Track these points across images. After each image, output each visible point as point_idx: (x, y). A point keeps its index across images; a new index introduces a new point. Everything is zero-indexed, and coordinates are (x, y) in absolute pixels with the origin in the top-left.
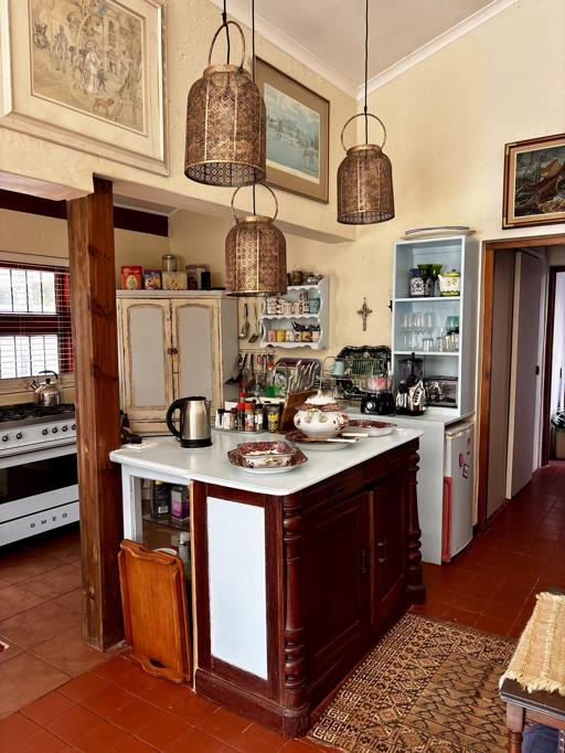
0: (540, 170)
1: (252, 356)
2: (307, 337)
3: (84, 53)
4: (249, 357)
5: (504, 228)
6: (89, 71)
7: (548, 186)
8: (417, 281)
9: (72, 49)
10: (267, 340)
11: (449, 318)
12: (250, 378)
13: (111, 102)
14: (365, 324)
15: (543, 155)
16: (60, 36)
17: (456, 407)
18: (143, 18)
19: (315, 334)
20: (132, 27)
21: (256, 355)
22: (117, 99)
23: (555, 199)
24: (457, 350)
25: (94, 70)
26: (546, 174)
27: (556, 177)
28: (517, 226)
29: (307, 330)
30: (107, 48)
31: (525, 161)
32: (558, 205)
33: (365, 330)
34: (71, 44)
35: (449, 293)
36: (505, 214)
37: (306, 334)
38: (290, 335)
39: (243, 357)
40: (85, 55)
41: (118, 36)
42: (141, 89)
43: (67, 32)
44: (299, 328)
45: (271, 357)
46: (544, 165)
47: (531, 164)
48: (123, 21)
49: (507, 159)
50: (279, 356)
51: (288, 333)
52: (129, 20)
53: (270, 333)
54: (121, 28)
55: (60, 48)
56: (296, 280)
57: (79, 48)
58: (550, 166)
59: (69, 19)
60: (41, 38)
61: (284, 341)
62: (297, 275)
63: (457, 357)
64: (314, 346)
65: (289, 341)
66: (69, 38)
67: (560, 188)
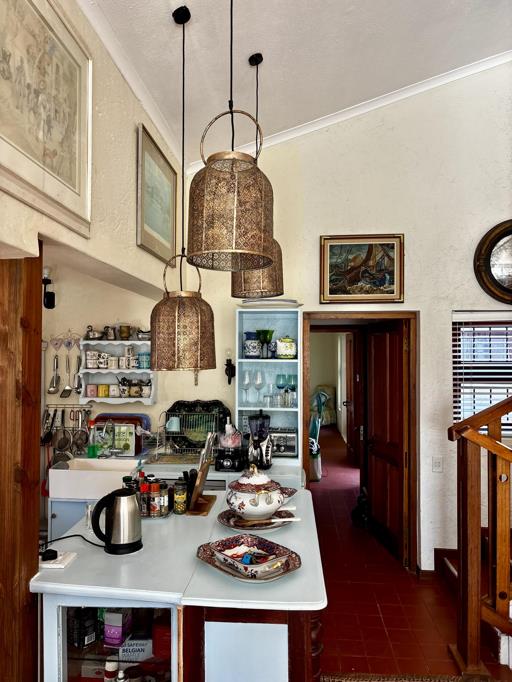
0: (347, 260)
1: (63, 412)
2: (136, 392)
3: (37, 93)
4: (59, 413)
5: (321, 303)
6: (40, 114)
7: (353, 274)
8: (252, 343)
9: (29, 86)
10: (86, 396)
11: (279, 376)
12: (60, 436)
13: (55, 153)
14: (196, 380)
15: (350, 249)
16: (20, 69)
17: (297, 457)
18: (79, 67)
19: (146, 390)
20: (71, 74)
21: (68, 410)
22: (59, 150)
23: (360, 284)
24: (296, 406)
25: (44, 116)
26: (352, 264)
27: (359, 267)
28: (332, 302)
29: (135, 385)
30: (54, 92)
31: (336, 252)
32: (362, 288)
33: (196, 384)
34: (28, 81)
35: (286, 357)
36: (322, 292)
37: (135, 389)
38: (114, 390)
39: (52, 413)
40: (37, 97)
41: (62, 82)
42: (75, 142)
43: (26, 65)
44: (125, 381)
45: (88, 413)
46: (351, 257)
47: (341, 254)
48: (66, 66)
49: (322, 248)
50: (97, 412)
51: (112, 388)
52: (70, 66)
53: (90, 388)
54: (64, 74)
55: (20, 82)
56: (124, 335)
57: (34, 86)
58: (355, 258)
59: (28, 52)
60: (5, 66)
61: (108, 396)
62: (125, 329)
63: (297, 413)
64: (145, 401)
65: (114, 397)
66: (27, 75)
67: (363, 277)
